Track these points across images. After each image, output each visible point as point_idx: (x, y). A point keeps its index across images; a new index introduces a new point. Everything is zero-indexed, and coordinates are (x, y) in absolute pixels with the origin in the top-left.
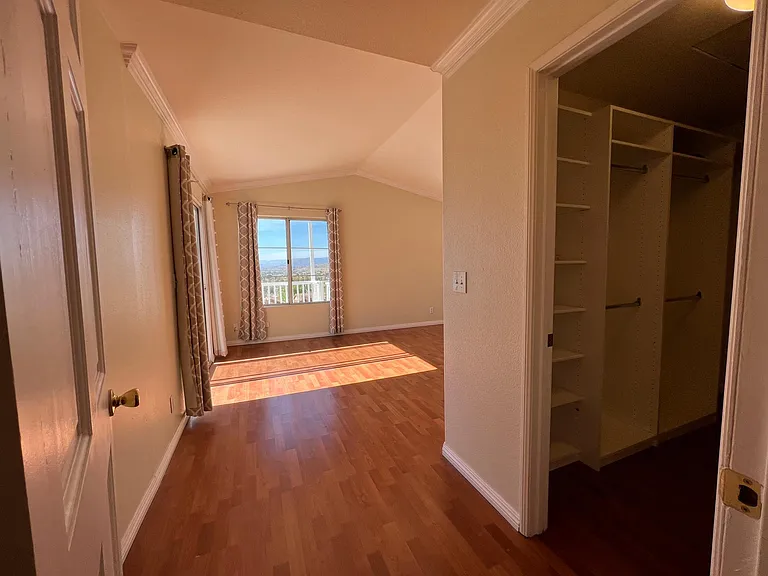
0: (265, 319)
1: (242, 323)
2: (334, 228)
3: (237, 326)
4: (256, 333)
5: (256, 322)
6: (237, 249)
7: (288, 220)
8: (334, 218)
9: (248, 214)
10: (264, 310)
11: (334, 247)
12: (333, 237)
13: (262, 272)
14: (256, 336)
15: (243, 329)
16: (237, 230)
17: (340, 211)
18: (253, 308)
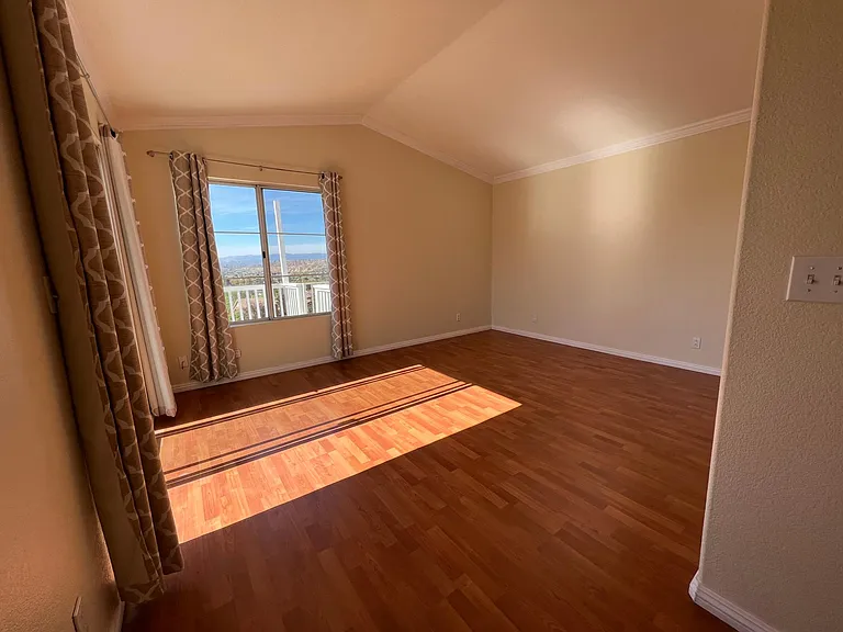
0: (233, 346)
1: (194, 355)
2: (333, 203)
3: (185, 359)
4: (220, 368)
5: (219, 352)
6: (175, 232)
7: (260, 188)
8: (333, 187)
9: (192, 174)
10: (232, 331)
11: (335, 232)
12: (334, 217)
13: (223, 271)
14: (221, 373)
15: (198, 363)
16: (171, 199)
17: (340, 178)
18: (212, 329)
